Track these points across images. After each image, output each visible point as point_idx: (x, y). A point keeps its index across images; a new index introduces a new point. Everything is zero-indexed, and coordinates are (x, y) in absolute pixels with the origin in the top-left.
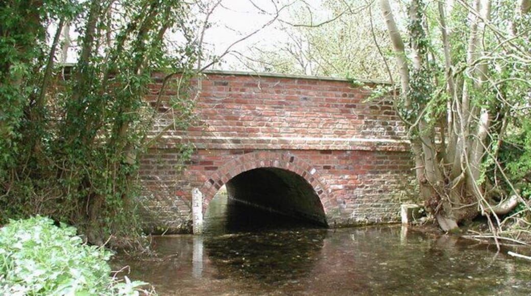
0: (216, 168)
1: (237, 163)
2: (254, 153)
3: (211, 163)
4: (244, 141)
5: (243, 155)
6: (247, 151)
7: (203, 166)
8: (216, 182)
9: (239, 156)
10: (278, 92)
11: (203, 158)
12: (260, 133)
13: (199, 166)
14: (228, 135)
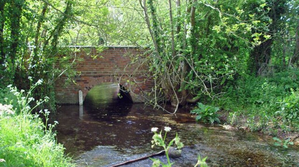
0: (88, 83)
1: (96, 81)
2: (103, 77)
3: (86, 81)
4: (99, 73)
5: (99, 78)
6: (100, 76)
7: (83, 82)
8: (88, 88)
9: (97, 78)
10: (112, 53)
11: (83, 79)
12: (105, 69)
13: (82, 82)
14: (92, 71)
